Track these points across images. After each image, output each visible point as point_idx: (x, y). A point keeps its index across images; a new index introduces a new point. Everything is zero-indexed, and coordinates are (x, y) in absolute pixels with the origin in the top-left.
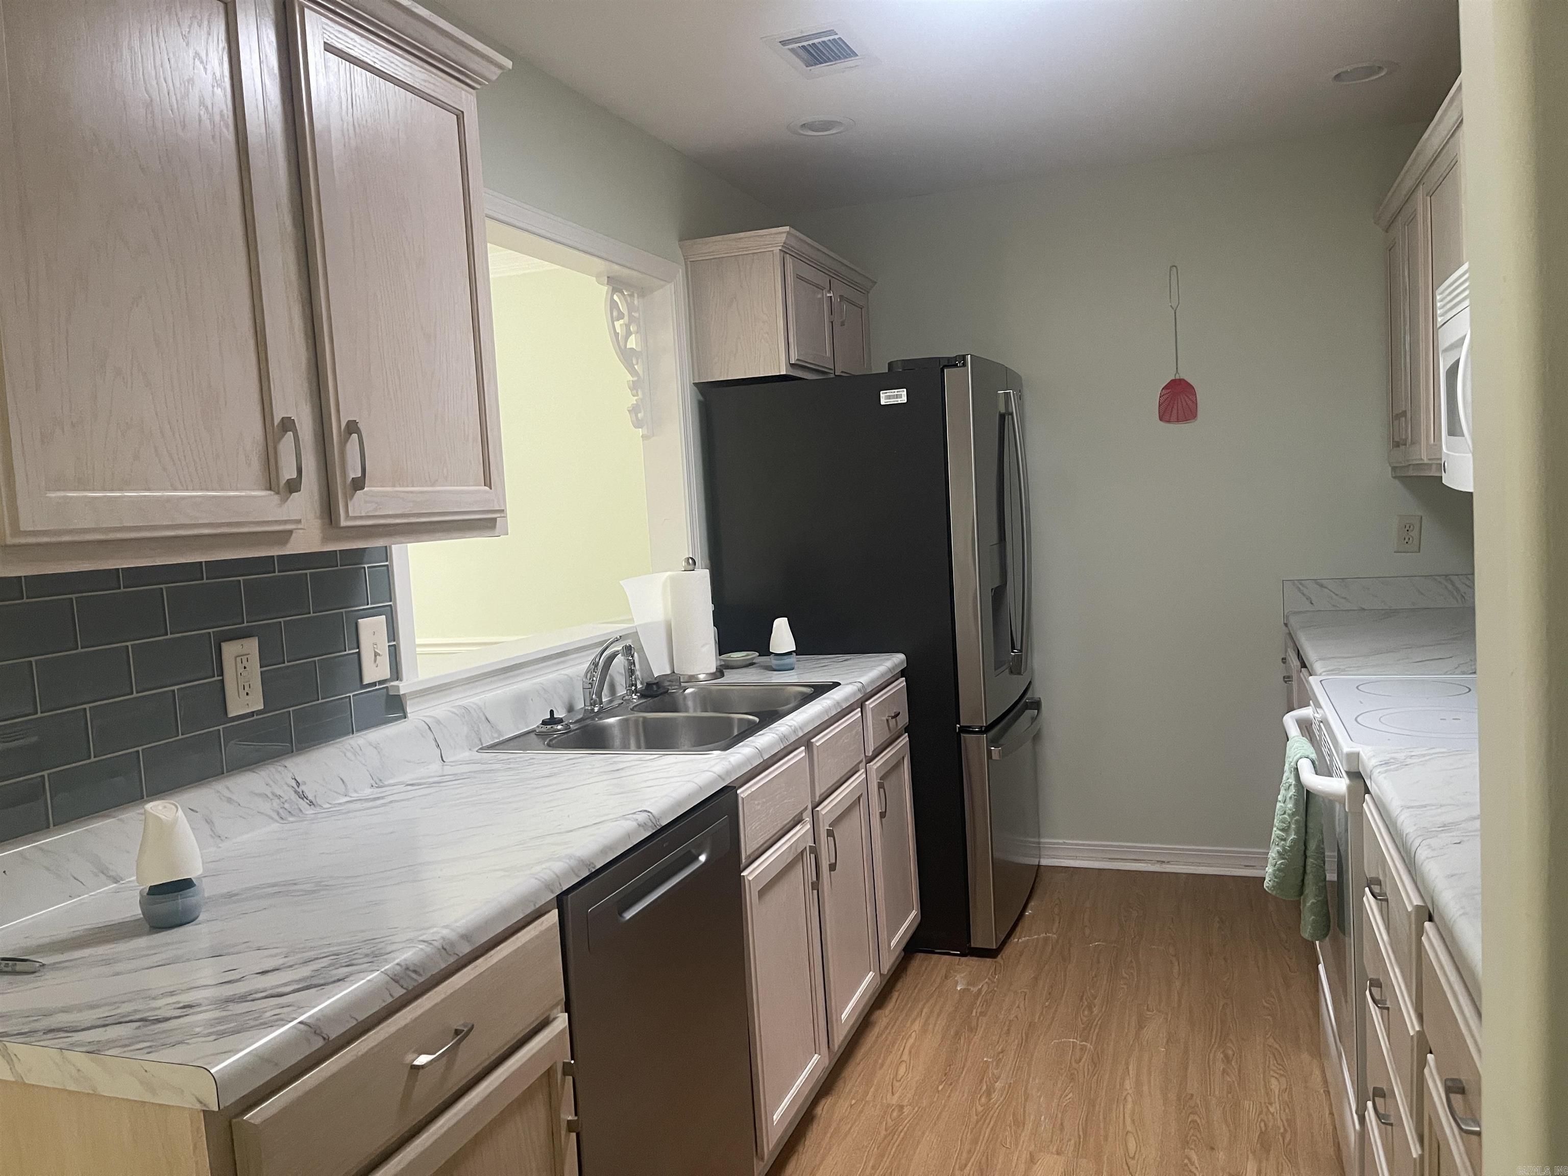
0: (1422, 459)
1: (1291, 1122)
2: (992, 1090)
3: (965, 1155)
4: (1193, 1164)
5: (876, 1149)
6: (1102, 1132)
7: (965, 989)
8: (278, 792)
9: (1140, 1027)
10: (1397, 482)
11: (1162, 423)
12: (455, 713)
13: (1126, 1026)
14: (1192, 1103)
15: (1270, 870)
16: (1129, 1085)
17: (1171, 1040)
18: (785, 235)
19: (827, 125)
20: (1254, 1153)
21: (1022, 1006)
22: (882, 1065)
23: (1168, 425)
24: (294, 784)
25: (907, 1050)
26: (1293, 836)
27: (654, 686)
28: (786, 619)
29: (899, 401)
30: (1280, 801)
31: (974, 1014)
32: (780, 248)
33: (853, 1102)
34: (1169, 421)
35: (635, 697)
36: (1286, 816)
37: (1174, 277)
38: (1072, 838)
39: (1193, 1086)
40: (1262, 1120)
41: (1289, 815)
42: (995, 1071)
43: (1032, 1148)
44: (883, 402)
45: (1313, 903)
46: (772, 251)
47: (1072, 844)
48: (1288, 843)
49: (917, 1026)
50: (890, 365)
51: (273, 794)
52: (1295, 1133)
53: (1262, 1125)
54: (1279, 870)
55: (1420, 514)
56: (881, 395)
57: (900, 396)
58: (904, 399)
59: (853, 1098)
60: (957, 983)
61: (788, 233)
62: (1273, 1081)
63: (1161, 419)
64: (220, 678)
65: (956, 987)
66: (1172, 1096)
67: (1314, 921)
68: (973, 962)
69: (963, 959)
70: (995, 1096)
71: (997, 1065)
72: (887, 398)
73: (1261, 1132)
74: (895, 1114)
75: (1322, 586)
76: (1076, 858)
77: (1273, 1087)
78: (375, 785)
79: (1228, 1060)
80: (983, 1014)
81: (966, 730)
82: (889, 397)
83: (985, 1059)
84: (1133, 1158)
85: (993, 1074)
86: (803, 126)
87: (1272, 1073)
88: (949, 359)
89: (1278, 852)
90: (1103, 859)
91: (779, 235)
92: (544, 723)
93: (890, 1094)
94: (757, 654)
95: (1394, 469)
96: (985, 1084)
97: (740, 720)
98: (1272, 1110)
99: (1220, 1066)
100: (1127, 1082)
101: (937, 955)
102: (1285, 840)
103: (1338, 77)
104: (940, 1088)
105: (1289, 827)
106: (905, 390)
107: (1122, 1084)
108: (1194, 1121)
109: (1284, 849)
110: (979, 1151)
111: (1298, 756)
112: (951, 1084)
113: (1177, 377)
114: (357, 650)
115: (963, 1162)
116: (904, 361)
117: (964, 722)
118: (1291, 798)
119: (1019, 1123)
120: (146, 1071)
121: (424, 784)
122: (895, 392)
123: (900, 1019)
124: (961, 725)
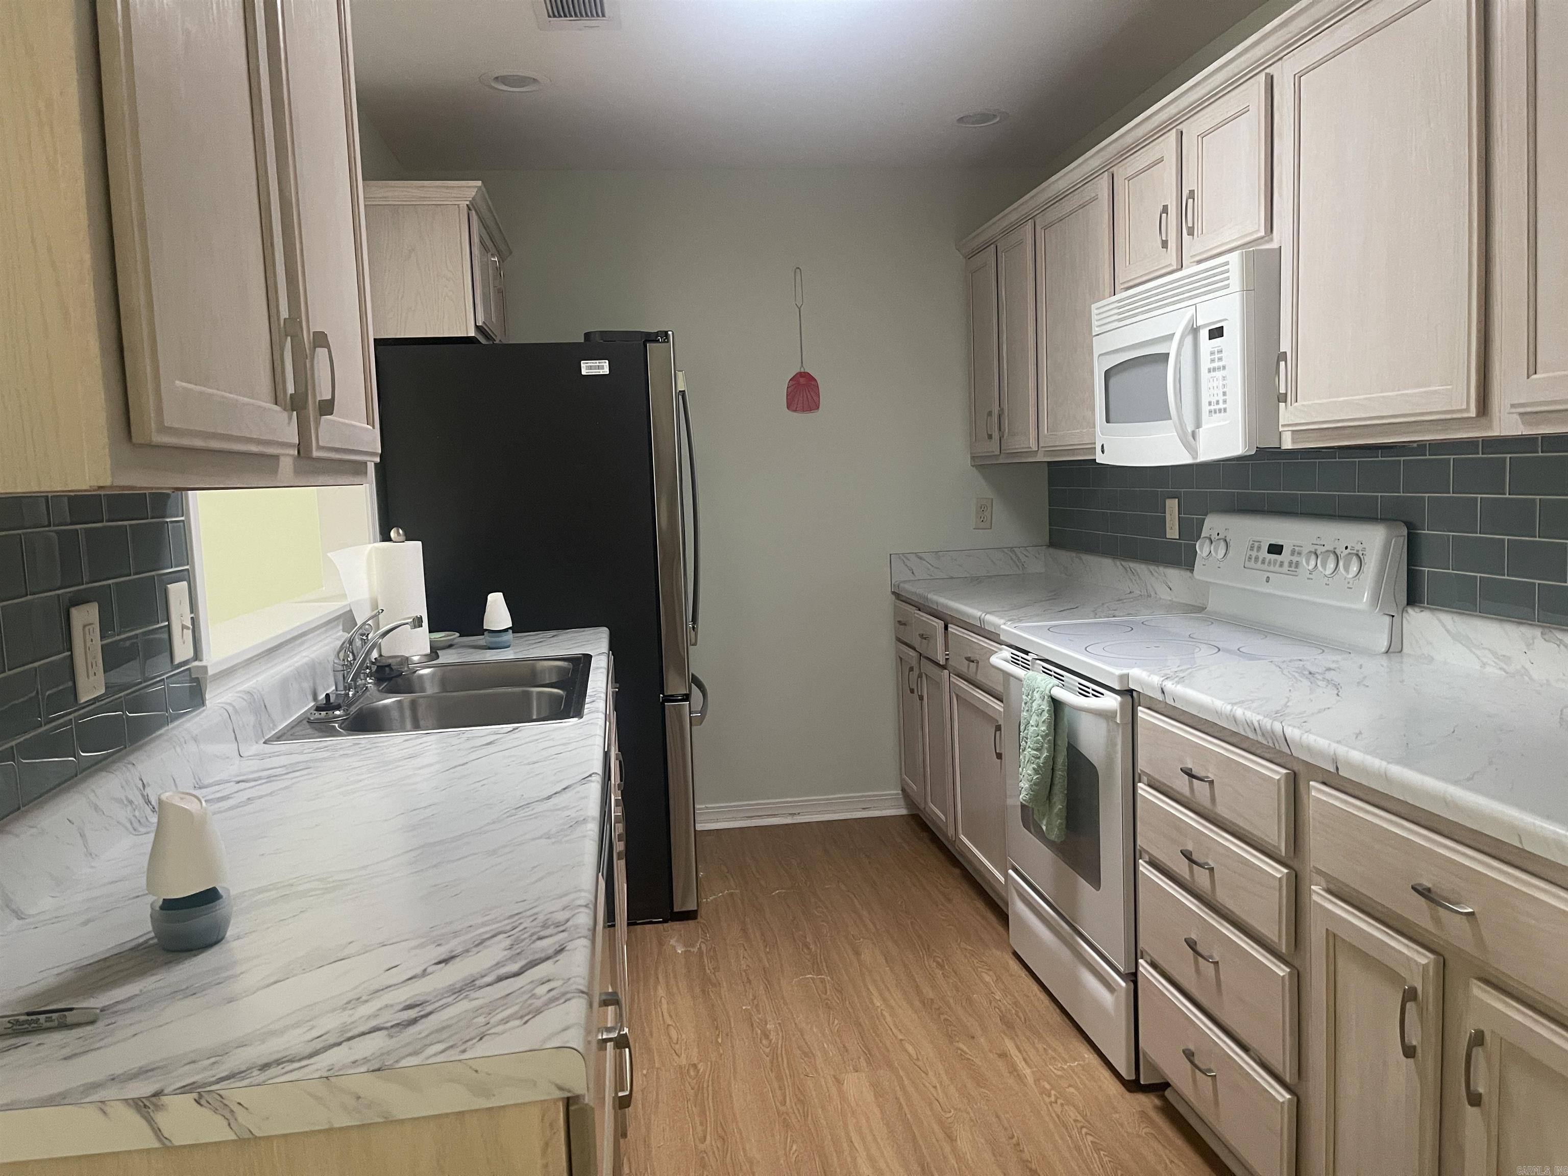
0: (1030, 448)
1: (1016, 1004)
2: (768, 1033)
3: (778, 1092)
4: (967, 1054)
5: (694, 1108)
6: (881, 1045)
7: (685, 951)
8: (131, 797)
9: (857, 954)
10: (974, 469)
11: (790, 413)
12: (243, 699)
13: (846, 955)
14: (935, 1006)
15: (1027, 785)
16: (878, 1003)
17: (888, 959)
18: (476, 190)
19: (521, 81)
20: (1005, 1034)
21: (746, 955)
22: (651, 1035)
23: (795, 414)
24: (141, 786)
25: (666, 1015)
26: (1045, 754)
27: (387, 669)
28: (501, 594)
29: (601, 372)
30: (1032, 726)
31: (708, 971)
32: (468, 203)
33: (645, 1072)
34: (795, 411)
35: (371, 681)
36: (1039, 738)
37: (798, 277)
38: (712, 803)
39: (929, 993)
40: (995, 1007)
41: (1042, 736)
42: (760, 1016)
43: (832, 1073)
44: (584, 372)
45: (1060, 809)
46: (458, 205)
47: (714, 808)
48: (1042, 760)
49: (661, 992)
50: (587, 335)
51: (127, 799)
52: (1024, 1012)
53: (997, 1010)
54: (1035, 784)
55: (991, 497)
56: (582, 365)
57: (602, 367)
58: (606, 371)
59: (642, 1069)
60: (674, 947)
61: (479, 188)
62: (984, 975)
63: (788, 408)
64: (69, 653)
65: (676, 951)
66: (917, 1003)
67: (1061, 824)
68: (677, 925)
69: (665, 925)
70: (773, 1036)
71: (758, 1011)
72: (587, 368)
73: (1000, 1016)
74: (692, 1073)
75: (921, 558)
76: (717, 821)
77: (987, 980)
78: (197, 786)
79: (941, 967)
80: (717, 969)
81: (670, 699)
82: (591, 368)
83: (744, 1008)
84: (918, 1059)
85: (759, 1018)
86: (497, 78)
87: (979, 969)
88: (649, 334)
89: (1034, 769)
90: (743, 819)
91: (470, 189)
92: (319, 709)
93: (676, 1057)
94: (458, 634)
95: (973, 458)
96: (757, 1029)
97: (539, 693)
98: (998, 998)
99: (939, 973)
100: (875, 1001)
101: (639, 926)
102: (1039, 758)
103: (961, 120)
104: (720, 1040)
105: (1042, 746)
106: (607, 361)
107: (872, 1003)
108: (946, 1020)
109: (1039, 766)
110: (789, 1086)
111: (1051, 685)
112: (727, 1035)
113: (802, 370)
114: (167, 623)
115: (780, 1098)
116: (602, 333)
117: (669, 692)
118: (1044, 722)
119: (808, 1054)
120: (476, 1071)
121: (260, 778)
122: (596, 363)
123: (641, 988)
124: (666, 694)
